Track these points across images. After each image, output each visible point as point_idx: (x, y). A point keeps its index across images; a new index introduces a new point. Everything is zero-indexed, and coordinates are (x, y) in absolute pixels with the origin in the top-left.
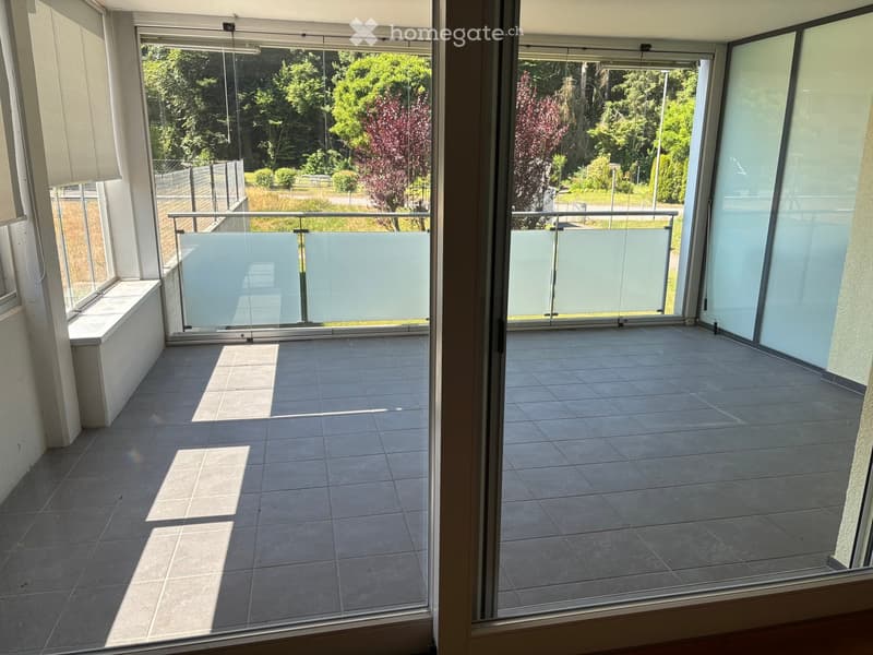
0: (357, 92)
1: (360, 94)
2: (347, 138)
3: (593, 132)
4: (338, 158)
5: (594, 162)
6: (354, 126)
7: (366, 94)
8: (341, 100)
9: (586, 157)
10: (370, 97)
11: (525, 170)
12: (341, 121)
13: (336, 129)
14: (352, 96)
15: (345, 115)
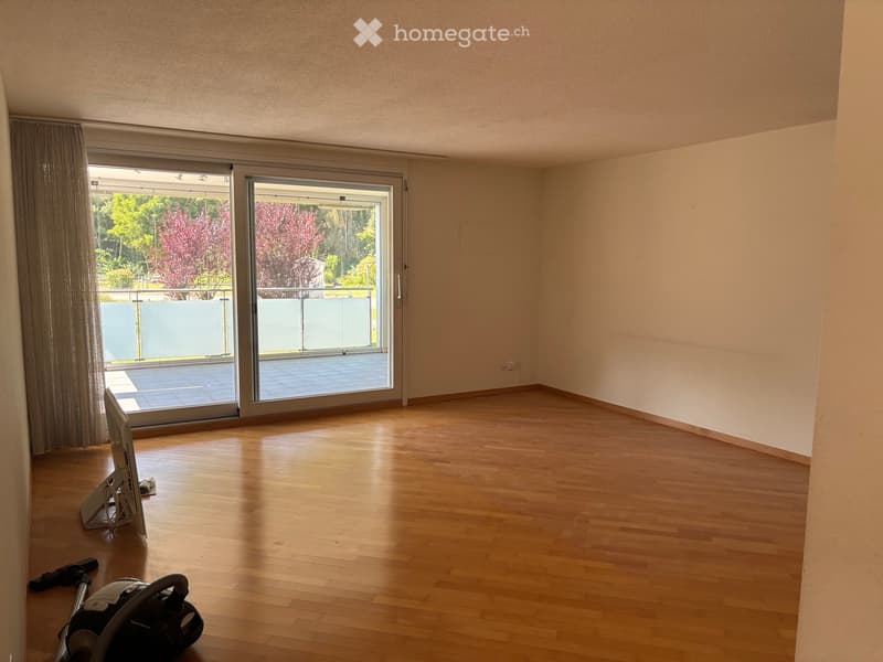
0: (137, 200)
1: (140, 202)
2: (126, 239)
3: (362, 236)
4: (107, 257)
5: (362, 262)
6: (134, 230)
7: (146, 201)
8: (121, 205)
9: (358, 257)
10: (150, 205)
11: (292, 266)
12: (120, 224)
13: (115, 231)
14: (132, 203)
15: (125, 219)
